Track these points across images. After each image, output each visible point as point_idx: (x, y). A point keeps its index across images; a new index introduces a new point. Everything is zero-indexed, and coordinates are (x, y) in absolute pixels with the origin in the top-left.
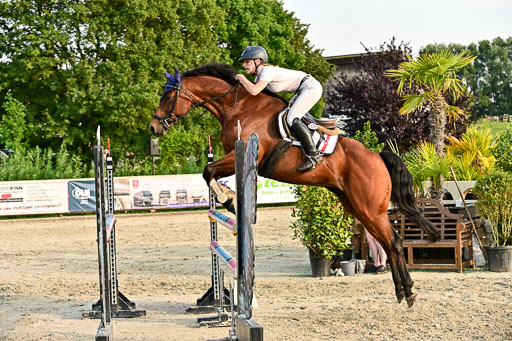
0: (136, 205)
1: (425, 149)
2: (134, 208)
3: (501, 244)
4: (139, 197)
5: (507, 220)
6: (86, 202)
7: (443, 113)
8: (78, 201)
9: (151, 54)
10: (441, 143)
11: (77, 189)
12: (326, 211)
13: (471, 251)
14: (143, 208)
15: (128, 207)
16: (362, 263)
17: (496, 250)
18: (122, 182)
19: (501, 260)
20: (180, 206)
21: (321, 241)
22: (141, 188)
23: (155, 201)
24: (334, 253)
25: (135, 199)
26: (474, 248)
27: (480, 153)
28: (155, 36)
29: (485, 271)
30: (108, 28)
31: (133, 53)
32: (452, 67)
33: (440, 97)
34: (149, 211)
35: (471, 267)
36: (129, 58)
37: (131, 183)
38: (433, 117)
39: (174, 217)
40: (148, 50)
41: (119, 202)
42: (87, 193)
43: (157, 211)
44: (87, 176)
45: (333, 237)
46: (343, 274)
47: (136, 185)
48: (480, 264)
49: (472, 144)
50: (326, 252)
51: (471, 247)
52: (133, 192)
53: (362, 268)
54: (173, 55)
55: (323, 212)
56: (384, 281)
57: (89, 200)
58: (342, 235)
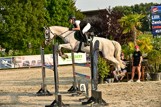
0: (24, 66)
1: (131, 44)
2: (23, 67)
3: (156, 72)
4: (25, 63)
5: (158, 65)
6: (6, 65)
7: (135, 33)
8: (4, 65)
9: (21, 12)
10: (135, 42)
11: (3, 61)
12: (102, 63)
13: (146, 75)
14: (26, 67)
15: (21, 66)
16: (113, 79)
17: (154, 74)
18: (19, 58)
19: (156, 77)
20: (39, 66)
21: (100, 73)
22: (25, 60)
23: (30, 64)
24: (105, 76)
25: (23, 64)
26: (147, 74)
27: (147, 45)
28: (22, 6)
29: (151, 81)
30: (5, 3)
31: (14, 12)
32: (138, 18)
33: (135, 28)
34: (28, 68)
35: (147, 80)
36: (13, 14)
37: (22, 58)
38: (133, 34)
39: (37, 69)
40: (20, 11)
41: (18, 65)
42: (7, 62)
43: (31, 67)
44: (7, 56)
45: (104, 72)
46: (107, 83)
47: (23, 59)
48: (149, 79)
49: (144, 42)
50: (102, 76)
51: (146, 74)
52: (23, 61)
53: (113, 81)
54: (29, 13)
55: (101, 64)
56: (121, 84)
57: (7, 64)
58: (107, 71)
